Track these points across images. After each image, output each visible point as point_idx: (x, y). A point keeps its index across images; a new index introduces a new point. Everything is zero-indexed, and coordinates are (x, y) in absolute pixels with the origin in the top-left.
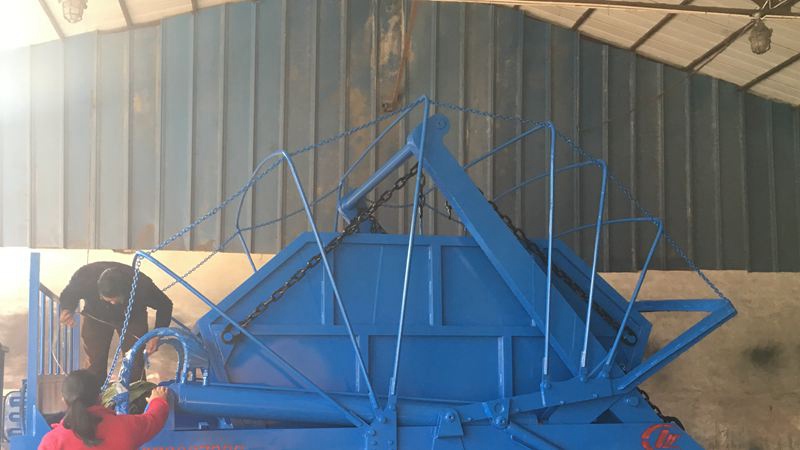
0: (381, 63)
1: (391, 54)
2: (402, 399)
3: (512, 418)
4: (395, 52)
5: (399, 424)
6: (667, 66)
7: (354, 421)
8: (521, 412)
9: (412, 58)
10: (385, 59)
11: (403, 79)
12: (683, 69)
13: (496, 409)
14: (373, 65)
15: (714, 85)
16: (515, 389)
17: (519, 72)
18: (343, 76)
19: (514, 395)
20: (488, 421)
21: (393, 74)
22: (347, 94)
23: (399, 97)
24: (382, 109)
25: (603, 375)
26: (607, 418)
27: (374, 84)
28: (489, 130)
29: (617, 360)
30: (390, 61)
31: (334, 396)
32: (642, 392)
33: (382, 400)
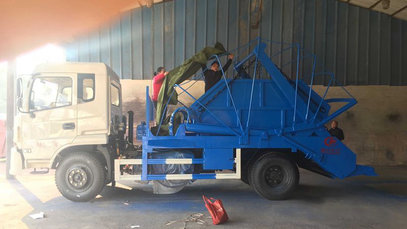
0: (252, 11)
1: (255, 7)
2: (251, 128)
3: (283, 134)
4: (257, 6)
5: (249, 136)
6: (361, 8)
7: (236, 134)
8: (286, 133)
9: (263, 8)
10: (253, 9)
11: (260, 17)
12: (367, 9)
13: (278, 131)
14: (249, 11)
15: (379, 15)
16: (286, 125)
17: (303, 12)
18: (238, 16)
19: (286, 127)
20: (276, 135)
21: (256, 14)
22: (239, 23)
23: (258, 23)
24: (252, 28)
25: (313, 122)
26: (314, 134)
27: (249, 19)
28: (291, 34)
29: (317, 117)
30: (255, 9)
31: (231, 127)
32: (325, 127)
33: (244, 128)
